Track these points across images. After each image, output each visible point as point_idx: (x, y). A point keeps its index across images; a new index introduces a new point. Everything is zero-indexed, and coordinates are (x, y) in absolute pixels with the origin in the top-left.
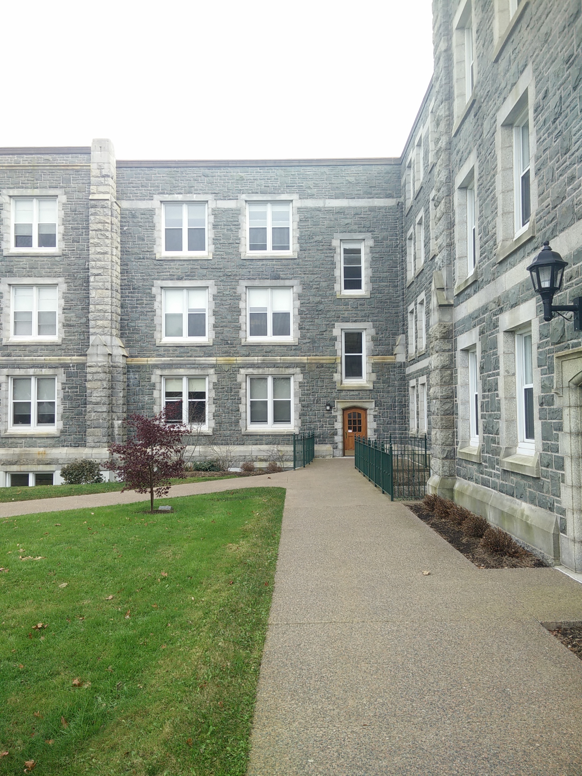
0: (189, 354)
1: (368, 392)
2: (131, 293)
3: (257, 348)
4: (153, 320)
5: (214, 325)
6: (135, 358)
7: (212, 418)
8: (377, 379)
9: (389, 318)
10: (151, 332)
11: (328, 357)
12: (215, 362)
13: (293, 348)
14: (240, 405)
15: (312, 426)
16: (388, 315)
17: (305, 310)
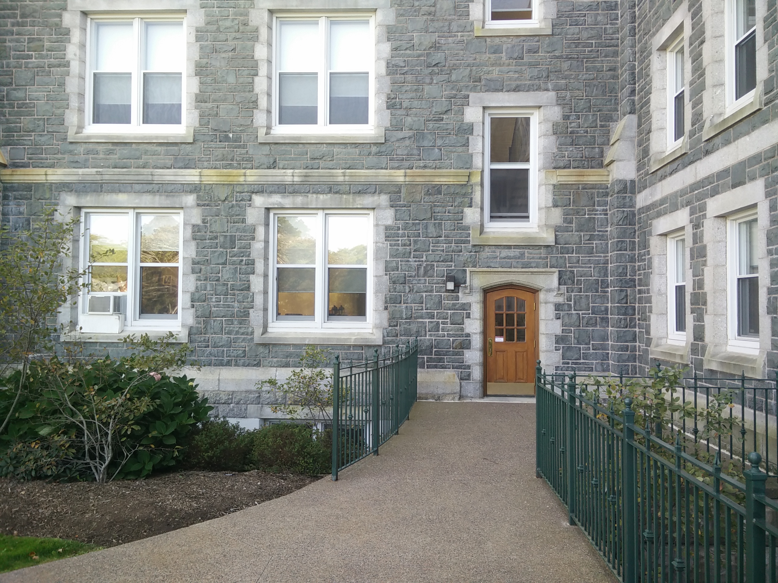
0: (141, 162)
1: (542, 251)
2: (18, 24)
3: (293, 150)
4: (62, 85)
5: (197, 95)
6: (22, 169)
7: (189, 304)
8: (565, 221)
9: (595, 82)
10: (58, 112)
11: (452, 170)
12: (196, 179)
13: (374, 149)
14: (252, 277)
15: (414, 328)
16: (593, 74)
17: (402, 64)
